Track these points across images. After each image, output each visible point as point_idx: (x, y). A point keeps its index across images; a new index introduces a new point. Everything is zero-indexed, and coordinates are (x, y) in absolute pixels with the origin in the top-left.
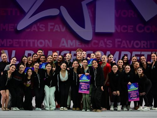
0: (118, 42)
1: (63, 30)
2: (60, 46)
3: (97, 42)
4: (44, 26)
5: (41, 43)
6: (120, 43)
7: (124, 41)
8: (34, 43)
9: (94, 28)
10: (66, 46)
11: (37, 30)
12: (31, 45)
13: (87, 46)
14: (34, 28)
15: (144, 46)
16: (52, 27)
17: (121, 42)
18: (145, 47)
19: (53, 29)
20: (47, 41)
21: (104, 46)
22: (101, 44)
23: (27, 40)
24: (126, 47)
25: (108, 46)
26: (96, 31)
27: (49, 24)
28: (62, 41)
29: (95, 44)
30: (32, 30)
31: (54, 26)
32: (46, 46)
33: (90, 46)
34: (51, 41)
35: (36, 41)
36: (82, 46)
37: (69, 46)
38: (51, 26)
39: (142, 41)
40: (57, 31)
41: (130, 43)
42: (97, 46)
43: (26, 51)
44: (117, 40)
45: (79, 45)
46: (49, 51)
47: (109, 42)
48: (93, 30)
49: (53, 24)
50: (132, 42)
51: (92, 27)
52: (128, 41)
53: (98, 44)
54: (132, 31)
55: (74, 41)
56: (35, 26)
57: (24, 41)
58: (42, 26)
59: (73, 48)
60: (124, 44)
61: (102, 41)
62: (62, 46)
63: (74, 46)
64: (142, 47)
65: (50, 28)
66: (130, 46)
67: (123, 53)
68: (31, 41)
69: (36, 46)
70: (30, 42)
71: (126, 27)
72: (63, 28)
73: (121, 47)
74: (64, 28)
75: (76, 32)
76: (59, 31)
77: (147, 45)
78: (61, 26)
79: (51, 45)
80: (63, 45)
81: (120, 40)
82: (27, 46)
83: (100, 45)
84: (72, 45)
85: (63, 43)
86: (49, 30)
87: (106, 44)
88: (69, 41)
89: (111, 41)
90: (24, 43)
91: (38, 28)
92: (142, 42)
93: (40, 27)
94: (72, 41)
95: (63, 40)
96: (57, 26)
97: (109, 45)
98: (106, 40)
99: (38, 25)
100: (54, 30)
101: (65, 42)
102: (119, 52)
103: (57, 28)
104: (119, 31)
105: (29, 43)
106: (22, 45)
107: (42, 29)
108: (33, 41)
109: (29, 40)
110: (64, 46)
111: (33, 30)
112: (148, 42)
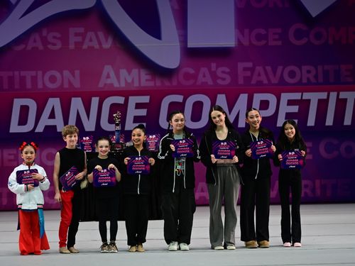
0: (245, 69)
1: (108, 44)
2: (101, 85)
3: (191, 71)
4: (58, 35)
5: (53, 79)
6: (249, 73)
7: (259, 69)
8: (34, 79)
9: (184, 38)
10: (116, 85)
11: (41, 47)
12: (29, 85)
13: (167, 83)
14: (35, 41)
15: (308, 79)
16: (79, 39)
17: (252, 70)
18: (313, 80)
19: (82, 43)
20: (66, 73)
21: (210, 82)
22: (204, 77)
23: (17, 73)
24: (266, 82)
25: (219, 82)
26: (190, 45)
27: (72, 31)
28: (105, 73)
29: (187, 76)
30: (29, 48)
31: (84, 36)
32: (66, 86)
33: (175, 83)
34: (77, 73)
35: (40, 73)
36: (155, 84)
37: (123, 85)
38: (76, 35)
39: (303, 67)
40: (91, 48)
41: (275, 72)
42: (191, 82)
43: (15, 100)
44: (241, 66)
45: (147, 80)
46: (73, 99)
47: (223, 72)
48: (180, 42)
49: (81, 30)
50: (280, 69)
51: (179, 36)
52: (269, 68)
53: (195, 77)
54: (279, 43)
55: (135, 72)
56: (36, 36)
57: (10, 74)
58: (54, 37)
59: (133, 89)
60: (259, 75)
61: (204, 70)
62: (105, 84)
63: (136, 84)
64: (304, 81)
65: (73, 40)
66: (275, 81)
67: (258, 98)
68: (28, 75)
69: (40, 86)
70: (25, 77)
71: (263, 32)
72: (107, 41)
73: (253, 82)
74: (110, 40)
75: (138, 47)
76: (97, 46)
77: (316, 77)
78: (101, 35)
79: (77, 84)
80: (109, 81)
81: (250, 65)
82: (17, 87)
83: (201, 79)
84: (129, 80)
85: (108, 77)
86: (72, 46)
87: (214, 76)
88: (123, 73)
89: (227, 70)
90: (11, 79)
91: (45, 41)
92: (305, 68)
93: (50, 38)
94: (129, 72)
95: (108, 69)
96: (90, 34)
97: (224, 79)
98: (213, 65)
99: (45, 33)
100: (85, 47)
101: (112, 74)
102: (247, 95)
103: (91, 40)
104: (246, 43)
105: (23, 79)
106: (6, 86)
107: (54, 44)
108: (33, 73)
109: (23, 73)
110: (112, 85)
111: (33, 48)
112: (320, 68)
